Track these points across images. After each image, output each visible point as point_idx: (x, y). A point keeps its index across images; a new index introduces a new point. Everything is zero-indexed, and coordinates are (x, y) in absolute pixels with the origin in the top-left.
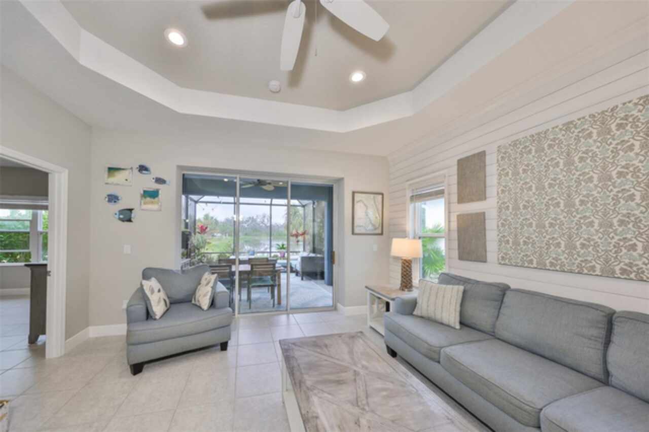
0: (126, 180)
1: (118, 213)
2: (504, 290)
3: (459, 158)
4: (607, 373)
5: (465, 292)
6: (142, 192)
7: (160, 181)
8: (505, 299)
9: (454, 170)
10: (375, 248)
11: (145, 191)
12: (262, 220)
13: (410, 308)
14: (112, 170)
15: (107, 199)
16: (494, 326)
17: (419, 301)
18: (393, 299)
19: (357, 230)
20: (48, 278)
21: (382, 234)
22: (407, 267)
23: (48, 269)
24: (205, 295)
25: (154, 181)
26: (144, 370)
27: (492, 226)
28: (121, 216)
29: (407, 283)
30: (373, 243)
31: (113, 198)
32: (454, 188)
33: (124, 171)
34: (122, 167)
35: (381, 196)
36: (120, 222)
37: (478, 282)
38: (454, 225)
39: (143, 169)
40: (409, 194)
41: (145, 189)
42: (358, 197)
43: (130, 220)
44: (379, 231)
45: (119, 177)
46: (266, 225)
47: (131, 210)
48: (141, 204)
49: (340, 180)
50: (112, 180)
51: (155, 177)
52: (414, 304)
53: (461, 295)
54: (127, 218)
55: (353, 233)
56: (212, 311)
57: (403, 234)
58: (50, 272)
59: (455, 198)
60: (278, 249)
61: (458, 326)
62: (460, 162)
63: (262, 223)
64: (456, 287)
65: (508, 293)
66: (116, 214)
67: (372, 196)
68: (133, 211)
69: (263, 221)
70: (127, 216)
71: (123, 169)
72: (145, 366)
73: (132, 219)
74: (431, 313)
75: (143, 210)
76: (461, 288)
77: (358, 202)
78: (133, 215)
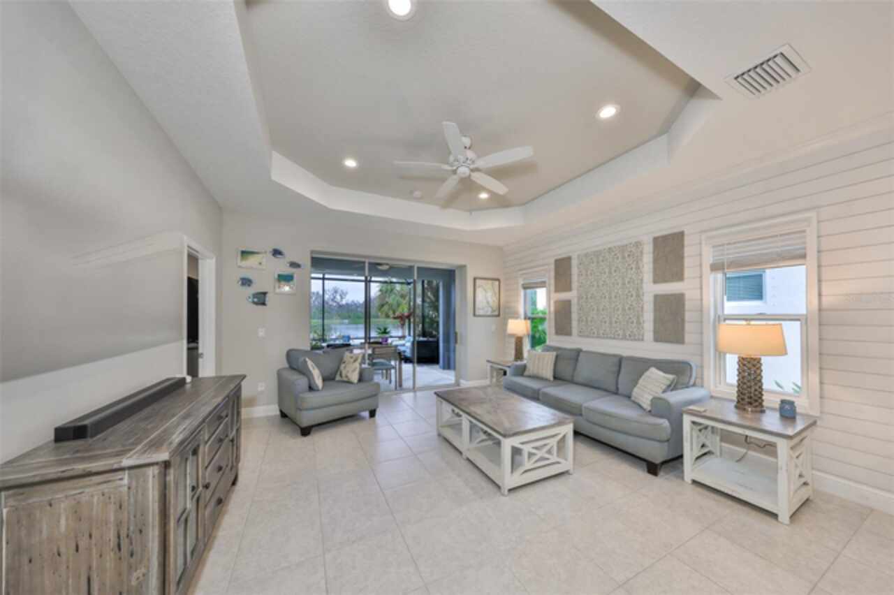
0: (260, 264)
1: (251, 297)
2: (579, 352)
3: (556, 258)
4: (617, 389)
5: (557, 357)
6: (276, 276)
7: (294, 265)
8: (579, 358)
9: (553, 267)
10: (493, 327)
11: (279, 276)
12: (332, 297)
13: (521, 371)
14: (245, 254)
15: (240, 283)
16: (573, 376)
17: (528, 365)
18: (509, 367)
19: (477, 313)
20: (200, 360)
21: (499, 315)
22: (519, 342)
23: (200, 351)
24: (354, 370)
25: (288, 265)
26: (312, 433)
27: (574, 309)
28: (256, 300)
29: (519, 355)
30: (492, 324)
31: (246, 282)
32: (553, 281)
33: (256, 255)
34: (256, 251)
35: (497, 283)
36: (255, 306)
37: (565, 349)
38: (552, 309)
39: (277, 253)
40: (521, 282)
41: (280, 273)
42: (478, 282)
43: (264, 304)
44: (496, 313)
45: (252, 261)
46: (338, 303)
47: (265, 294)
48: (274, 288)
49: (463, 267)
50: (244, 263)
51: (289, 260)
52: (524, 367)
53: (554, 357)
54: (261, 301)
55: (474, 315)
56: (359, 384)
57: (515, 316)
58: (202, 354)
59: (553, 288)
60: (379, 333)
61: (552, 379)
62: (556, 261)
63: (333, 300)
64: (551, 353)
65: (581, 354)
66: (249, 298)
67: (490, 282)
68: (268, 295)
69: (335, 297)
70: (261, 299)
71: (257, 253)
72: (314, 429)
73: (266, 302)
74: (535, 372)
75: (277, 294)
76: (555, 353)
77: (479, 287)
78: (267, 299)
